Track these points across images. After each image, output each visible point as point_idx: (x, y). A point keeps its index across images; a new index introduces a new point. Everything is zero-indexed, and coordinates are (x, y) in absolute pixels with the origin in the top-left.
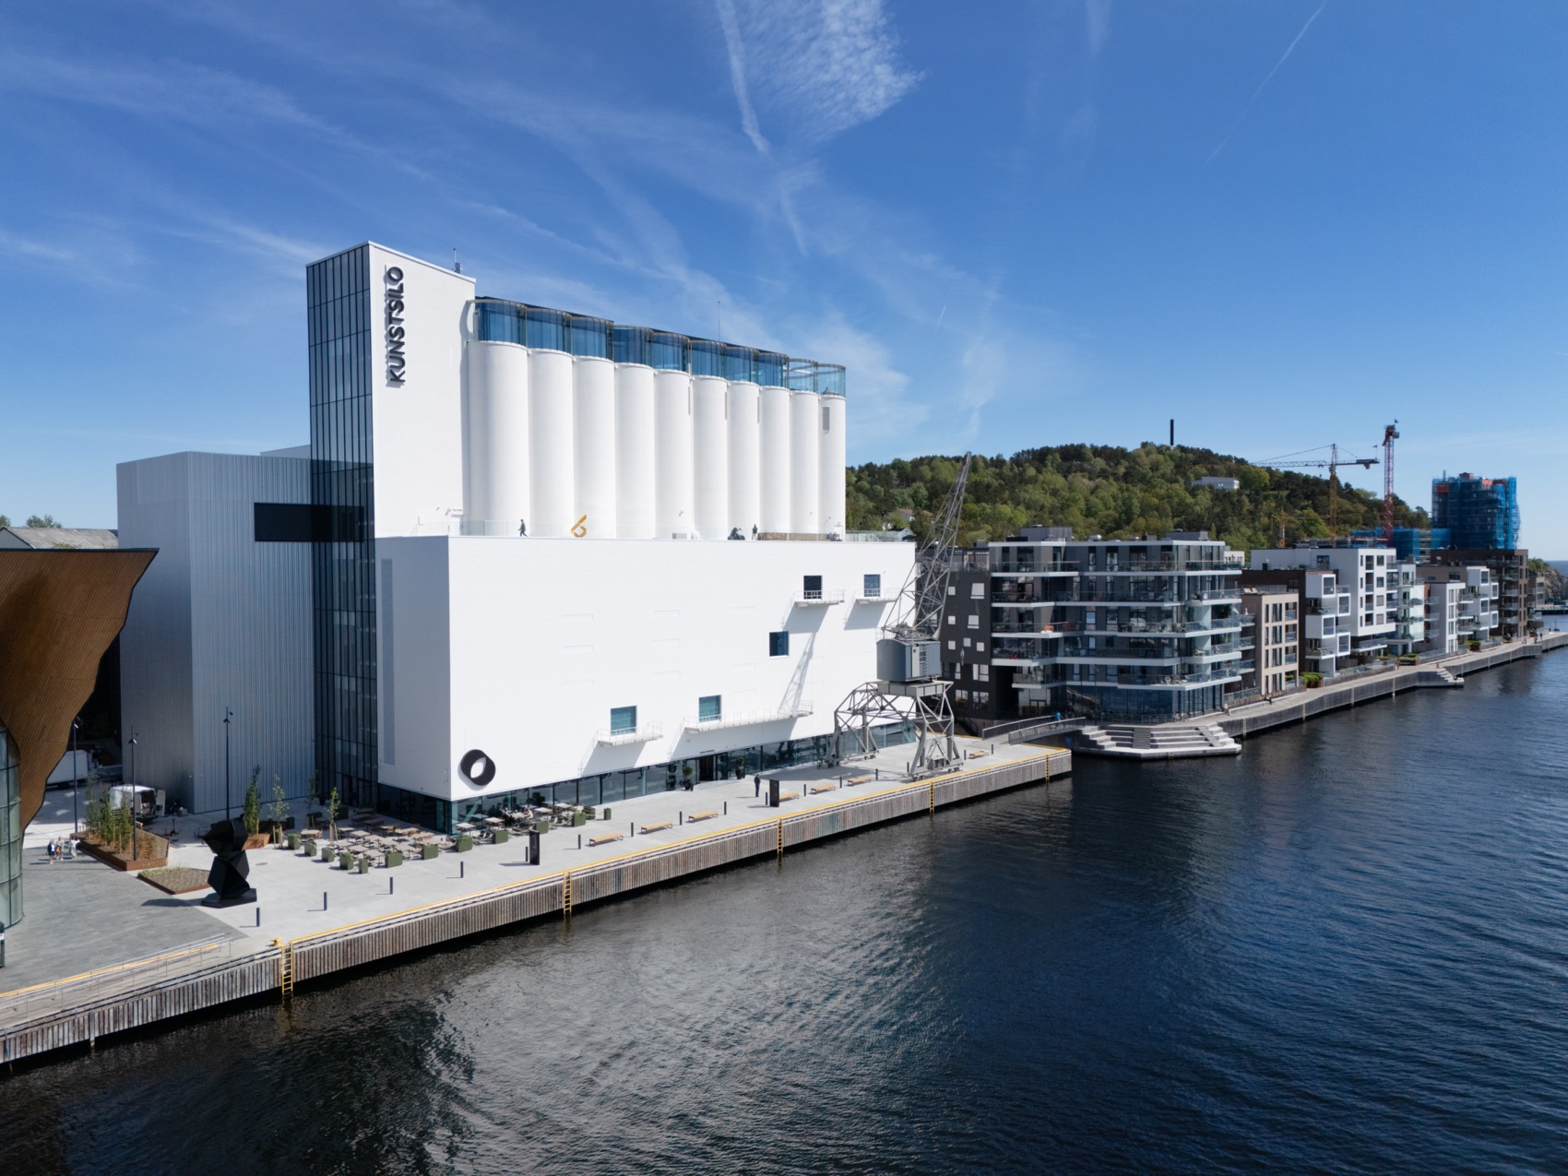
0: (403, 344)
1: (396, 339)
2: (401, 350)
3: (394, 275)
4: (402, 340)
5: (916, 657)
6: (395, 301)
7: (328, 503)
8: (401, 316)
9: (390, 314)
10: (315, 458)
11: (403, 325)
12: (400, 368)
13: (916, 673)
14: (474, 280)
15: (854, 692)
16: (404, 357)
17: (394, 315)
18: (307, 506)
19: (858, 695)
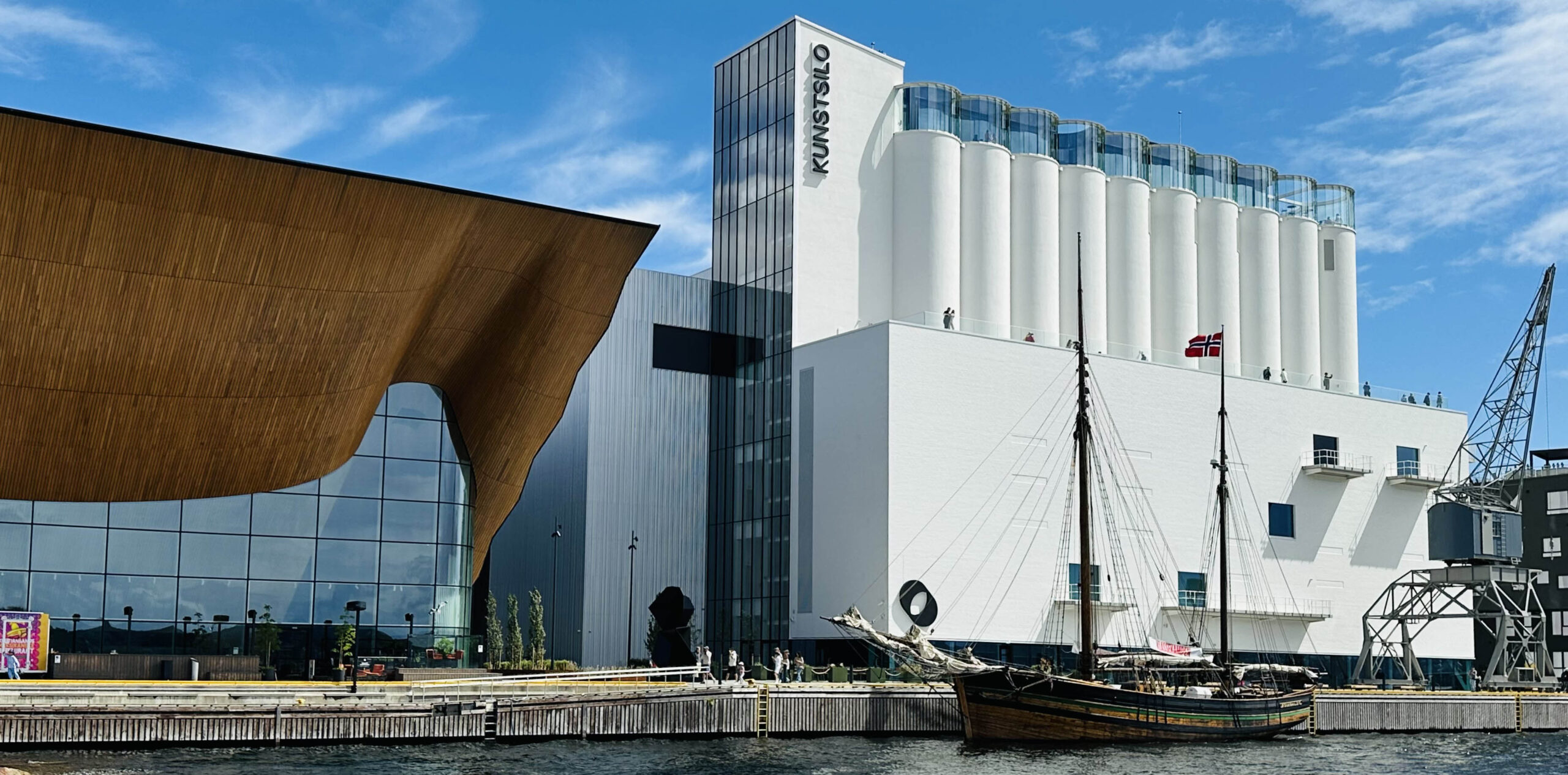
0: (827, 130)
1: (820, 124)
2: (826, 136)
3: (820, 53)
4: (826, 126)
5: (1488, 528)
6: (820, 84)
7: (731, 332)
8: (825, 99)
9: (815, 96)
10: (717, 279)
11: (827, 109)
12: (822, 157)
13: (1489, 549)
14: (903, 63)
15: (1393, 586)
16: (827, 144)
17: (818, 98)
18: (708, 332)
19: (1398, 589)
